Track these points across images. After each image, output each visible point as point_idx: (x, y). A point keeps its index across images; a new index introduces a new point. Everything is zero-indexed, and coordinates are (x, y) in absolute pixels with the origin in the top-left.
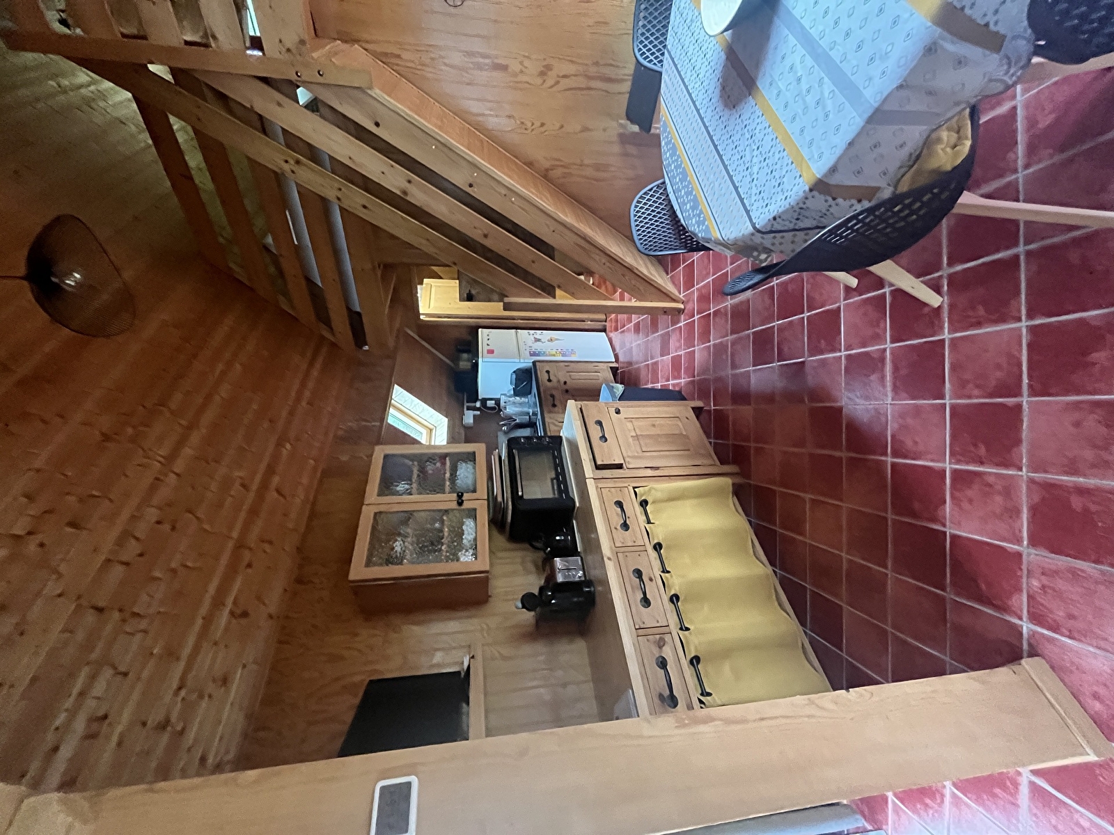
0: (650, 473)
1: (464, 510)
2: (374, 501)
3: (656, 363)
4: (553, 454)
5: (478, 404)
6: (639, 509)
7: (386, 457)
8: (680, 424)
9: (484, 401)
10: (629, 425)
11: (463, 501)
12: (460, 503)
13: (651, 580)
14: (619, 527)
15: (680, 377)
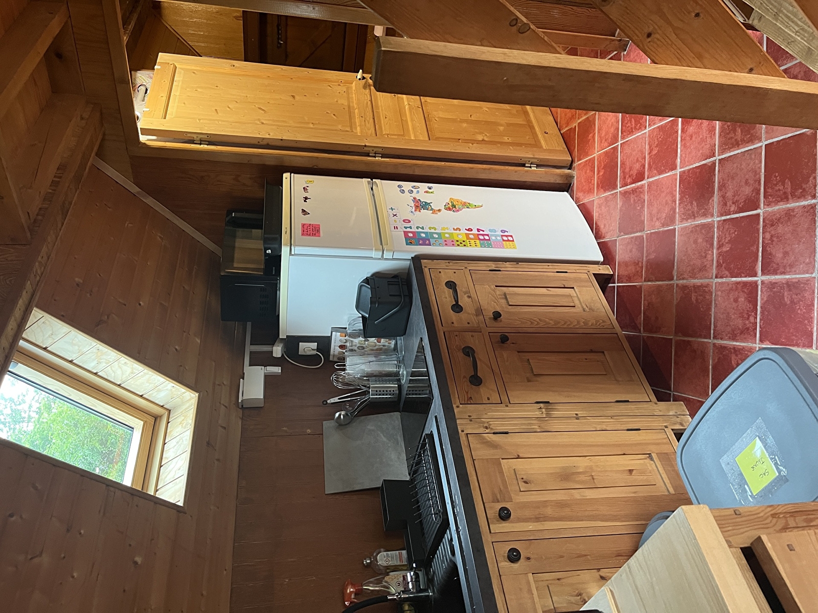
5: (277, 351)
9: (293, 342)
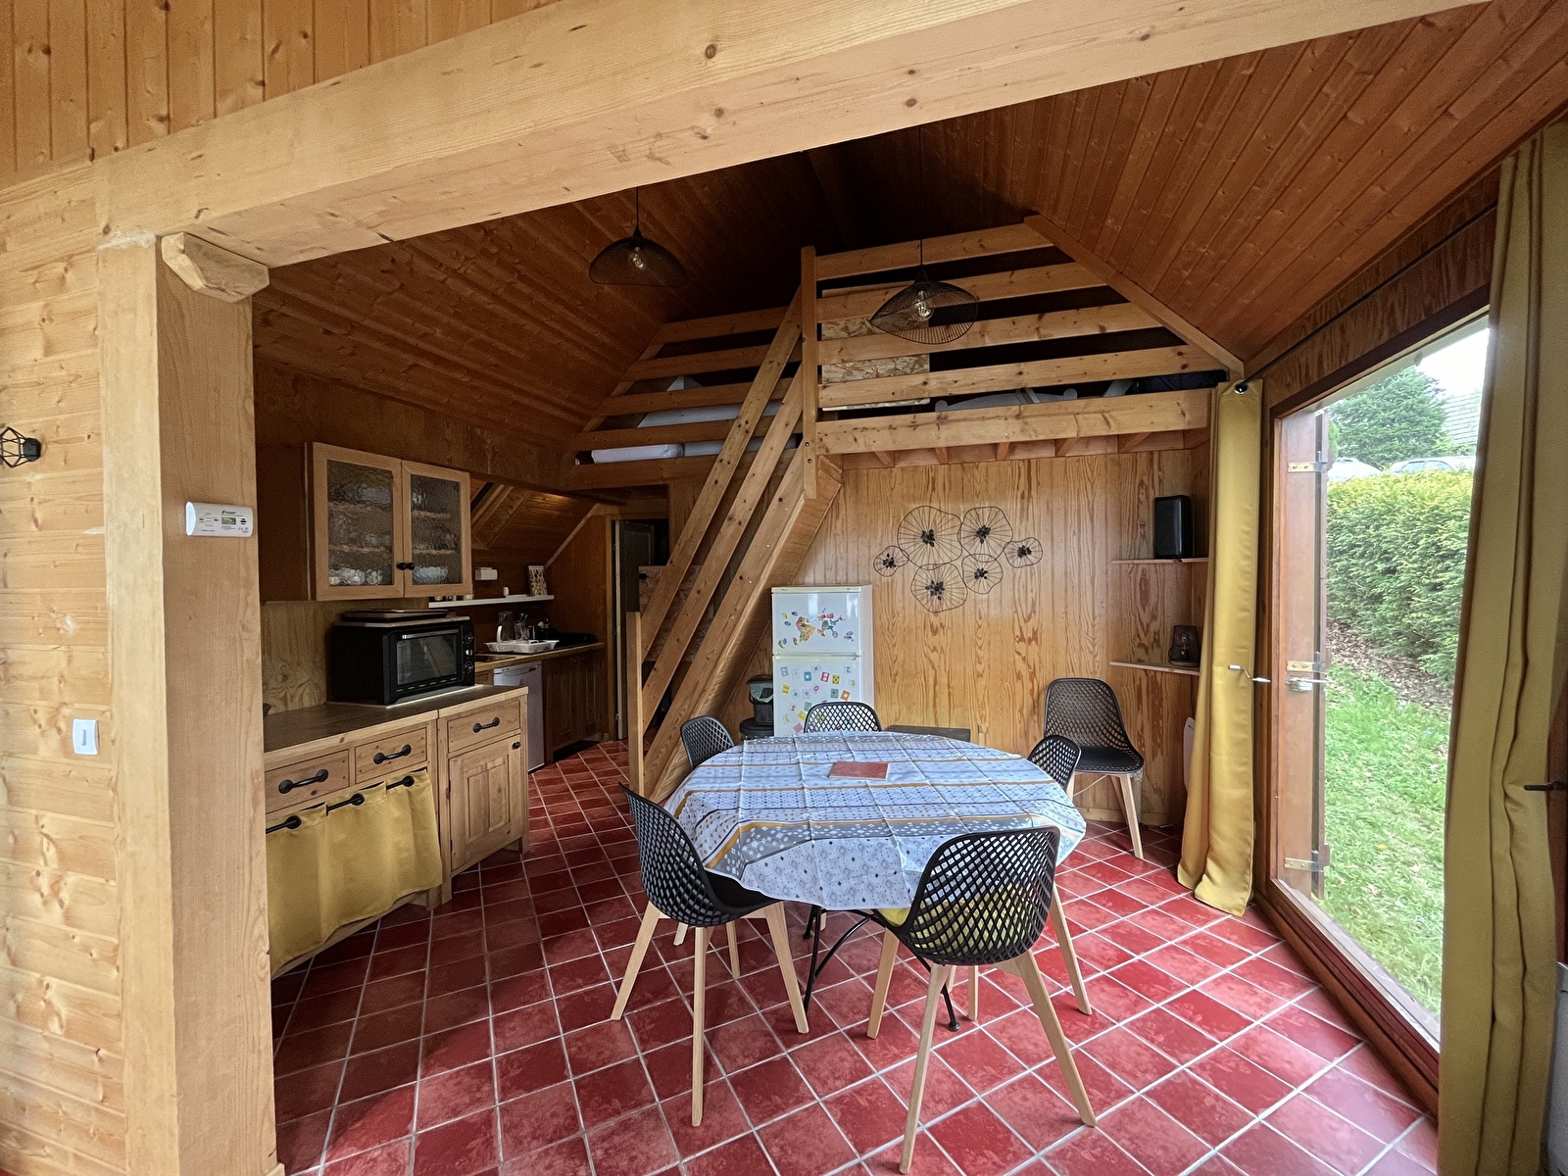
0: (444, 787)
1: (392, 570)
2: (403, 471)
3: (572, 798)
4: (453, 676)
6: (401, 775)
7: (456, 486)
8: (502, 823)
10: (499, 761)
11: (403, 569)
12: (401, 566)
13: (314, 793)
14: (379, 751)
15: (555, 824)
